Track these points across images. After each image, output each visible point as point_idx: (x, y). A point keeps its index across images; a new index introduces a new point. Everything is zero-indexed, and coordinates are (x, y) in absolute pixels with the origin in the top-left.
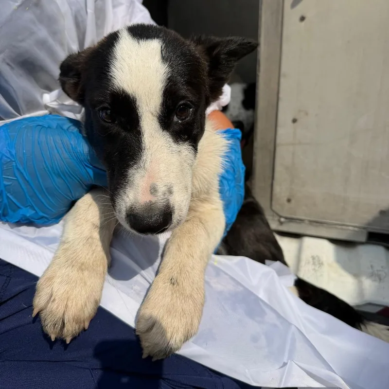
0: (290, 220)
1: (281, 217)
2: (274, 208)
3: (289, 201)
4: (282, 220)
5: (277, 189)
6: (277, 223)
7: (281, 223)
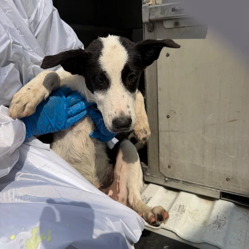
0: (172, 179)
1: (166, 177)
2: (161, 171)
3: (169, 167)
4: (167, 179)
5: (162, 159)
6: (164, 181)
7: (166, 181)
